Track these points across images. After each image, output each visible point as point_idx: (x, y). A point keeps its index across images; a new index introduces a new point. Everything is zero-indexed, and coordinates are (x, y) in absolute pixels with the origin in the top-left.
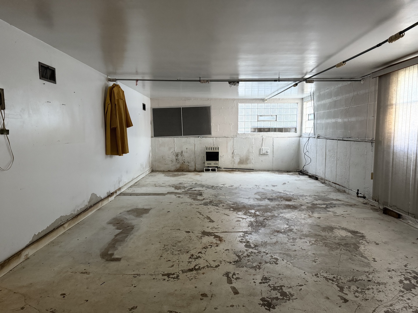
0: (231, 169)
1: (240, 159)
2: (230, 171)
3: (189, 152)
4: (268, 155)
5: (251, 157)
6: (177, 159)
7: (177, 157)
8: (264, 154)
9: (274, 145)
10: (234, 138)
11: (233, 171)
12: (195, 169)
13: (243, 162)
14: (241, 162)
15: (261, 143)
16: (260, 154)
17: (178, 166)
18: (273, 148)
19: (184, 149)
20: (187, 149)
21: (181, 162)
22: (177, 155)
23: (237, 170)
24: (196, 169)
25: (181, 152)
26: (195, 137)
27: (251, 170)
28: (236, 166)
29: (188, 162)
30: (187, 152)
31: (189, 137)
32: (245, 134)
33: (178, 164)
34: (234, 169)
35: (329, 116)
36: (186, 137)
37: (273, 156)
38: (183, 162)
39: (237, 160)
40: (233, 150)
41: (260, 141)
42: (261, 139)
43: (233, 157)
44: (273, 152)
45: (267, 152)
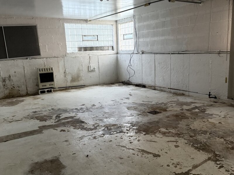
0: (64, 88)
1: (72, 78)
2: (64, 90)
3: (18, 75)
4: (95, 72)
5: (81, 75)
6: (4, 85)
7: (4, 83)
8: (92, 71)
9: (99, 62)
10: (64, 58)
11: (66, 89)
12: (27, 92)
13: (75, 79)
14: (73, 80)
15: (88, 61)
16: (89, 71)
17: (7, 92)
18: (99, 65)
19: (12, 73)
20: (15, 72)
21: (10, 87)
22: (4, 81)
23: (70, 88)
24: (29, 93)
25: (8, 77)
26: (23, 59)
27: (83, 86)
28: (69, 84)
29: (19, 87)
30: (15, 76)
31: (16, 59)
32: (74, 54)
33: (6, 90)
34: (68, 88)
35: (155, 35)
36: (12, 60)
37: (99, 72)
38: (12, 87)
39: (69, 78)
40: (64, 70)
41: (87, 59)
42: (88, 57)
43: (65, 76)
44: (99, 68)
45: (94, 69)
